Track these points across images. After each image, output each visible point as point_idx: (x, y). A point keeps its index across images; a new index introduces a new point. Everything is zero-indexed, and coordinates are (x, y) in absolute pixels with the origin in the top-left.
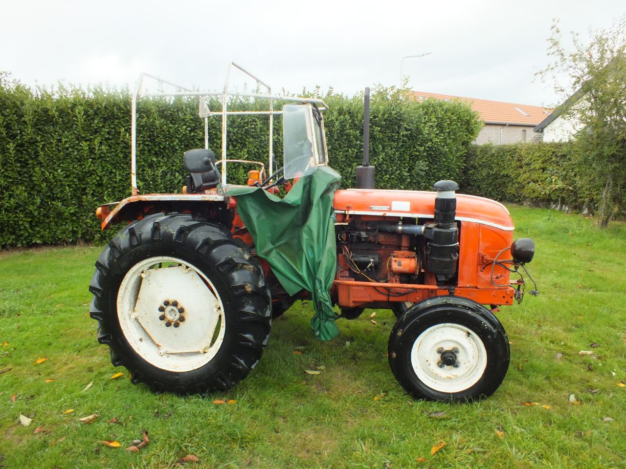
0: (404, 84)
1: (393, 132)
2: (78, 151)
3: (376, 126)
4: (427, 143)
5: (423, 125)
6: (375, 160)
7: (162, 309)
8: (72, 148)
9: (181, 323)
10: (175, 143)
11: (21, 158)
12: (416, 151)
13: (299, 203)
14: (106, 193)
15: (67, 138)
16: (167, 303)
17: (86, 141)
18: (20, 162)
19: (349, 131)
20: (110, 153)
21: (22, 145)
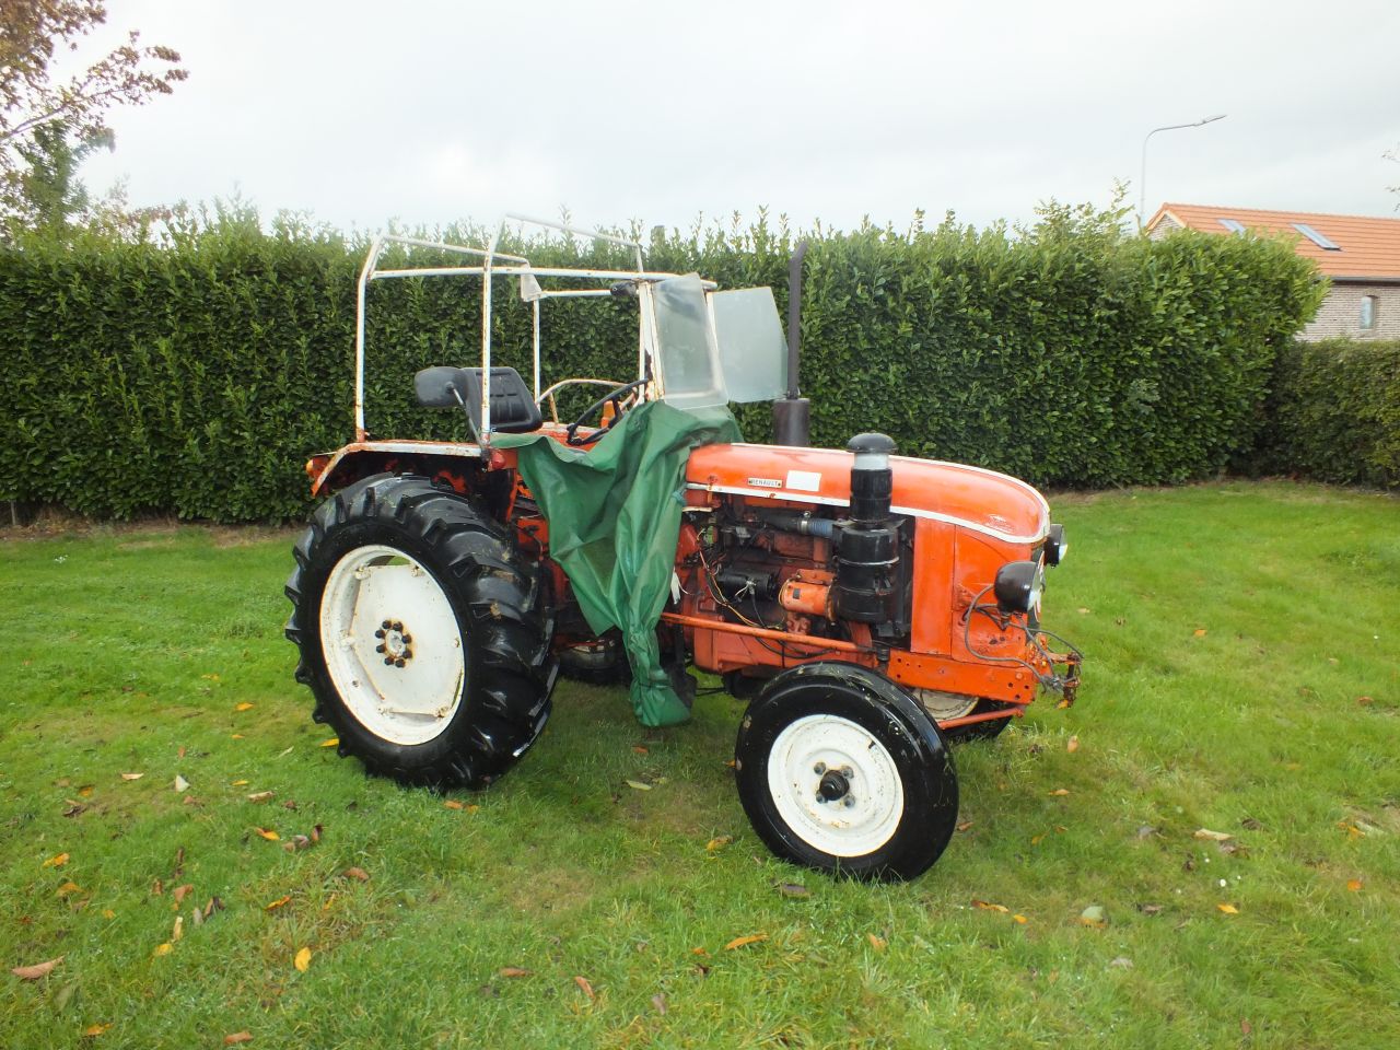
0: (1116, 201)
1: (1075, 312)
2: (413, 350)
3: (1033, 298)
4: (1161, 339)
5: (1152, 295)
6: (1026, 376)
7: (380, 635)
8: (403, 344)
9: (407, 661)
10: (588, 337)
11: (319, 362)
12: (1134, 356)
13: (613, 465)
14: (456, 430)
15: (395, 325)
16: (387, 625)
17: (427, 331)
18: (318, 370)
19: (964, 310)
20: (468, 354)
21: (320, 340)
